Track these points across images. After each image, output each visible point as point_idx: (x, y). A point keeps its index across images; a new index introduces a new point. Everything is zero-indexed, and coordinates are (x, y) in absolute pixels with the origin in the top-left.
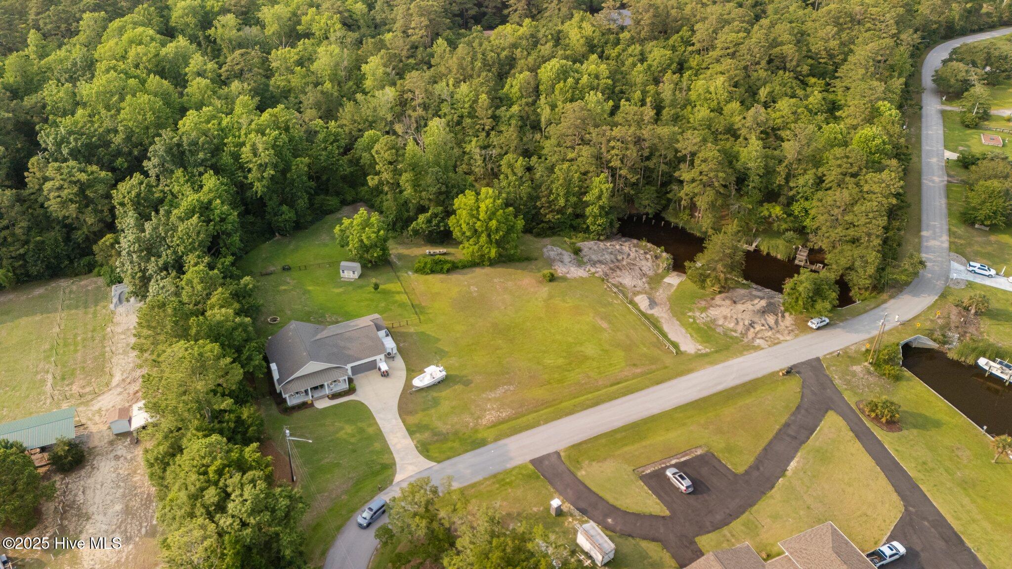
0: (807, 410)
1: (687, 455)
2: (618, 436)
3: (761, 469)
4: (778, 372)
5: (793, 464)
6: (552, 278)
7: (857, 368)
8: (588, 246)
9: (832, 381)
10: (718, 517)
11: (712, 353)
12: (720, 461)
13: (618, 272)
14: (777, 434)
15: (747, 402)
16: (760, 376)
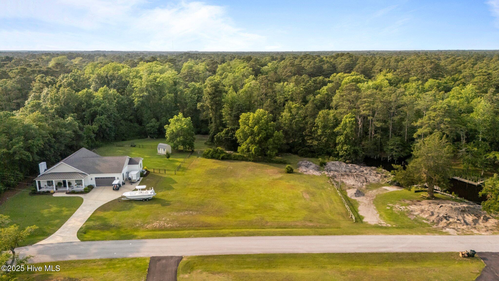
2: (248, 260)
6: (290, 171)
11: (393, 228)
13: (346, 177)
15: (407, 267)
16: (434, 252)
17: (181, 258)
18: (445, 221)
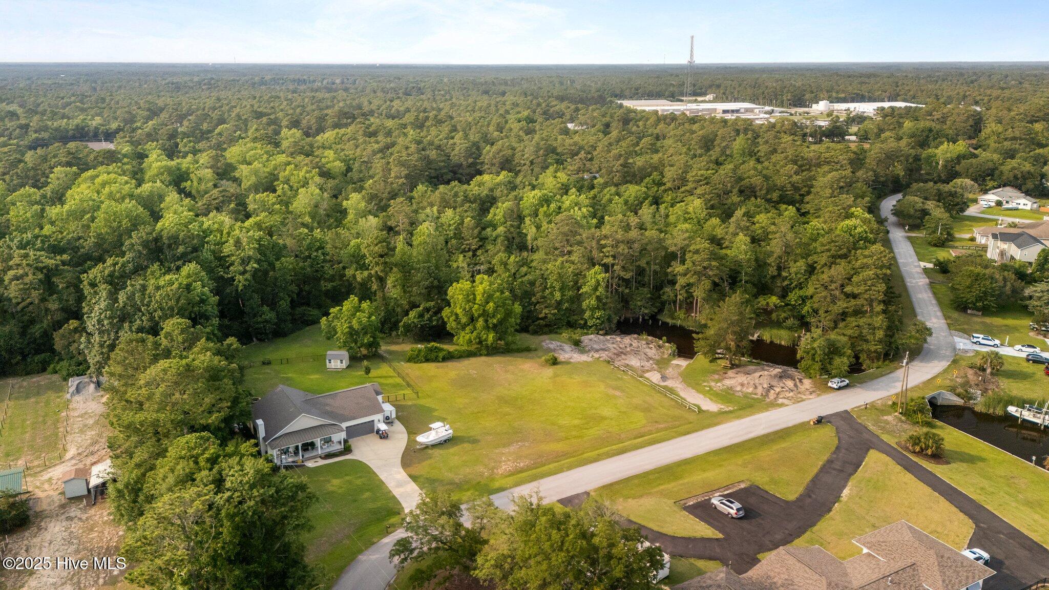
0: (847, 449)
1: (730, 489)
2: (651, 477)
3: (814, 496)
4: (809, 422)
5: (846, 492)
6: (555, 362)
7: (889, 418)
8: (589, 339)
9: (866, 428)
10: (778, 537)
11: (737, 410)
12: (767, 492)
13: (623, 356)
14: (821, 468)
15: (783, 446)
16: (790, 425)
17: (587, 493)
18: (772, 391)
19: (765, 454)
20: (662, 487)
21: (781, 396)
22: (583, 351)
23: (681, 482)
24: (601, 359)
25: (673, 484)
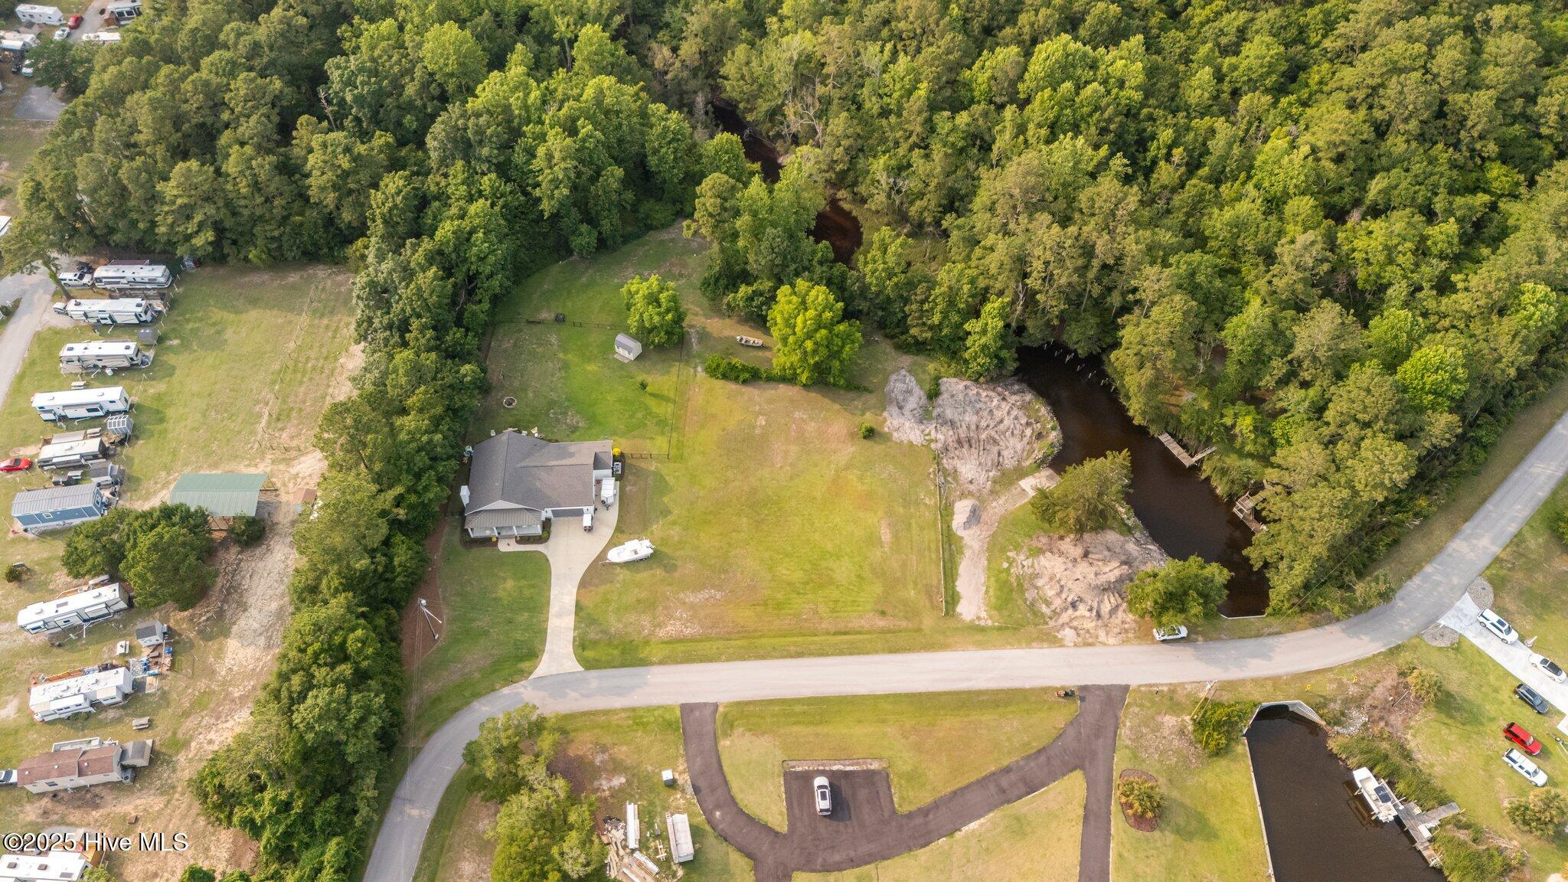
0: (1048, 759)
1: (857, 764)
2: (797, 709)
3: (931, 816)
4: (1056, 689)
5: (973, 825)
6: (870, 434)
7: (1170, 721)
8: (954, 386)
9: (1117, 727)
10: (837, 857)
11: (993, 628)
12: (889, 788)
13: (965, 451)
14: (985, 778)
15: (983, 718)
16: (1027, 686)
17: (716, 706)
18: (1070, 611)
19: (950, 724)
20: (796, 729)
21: (1075, 623)
22: (924, 416)
23: (819, 729)
24: (933, 446)
25: (811, 729)
